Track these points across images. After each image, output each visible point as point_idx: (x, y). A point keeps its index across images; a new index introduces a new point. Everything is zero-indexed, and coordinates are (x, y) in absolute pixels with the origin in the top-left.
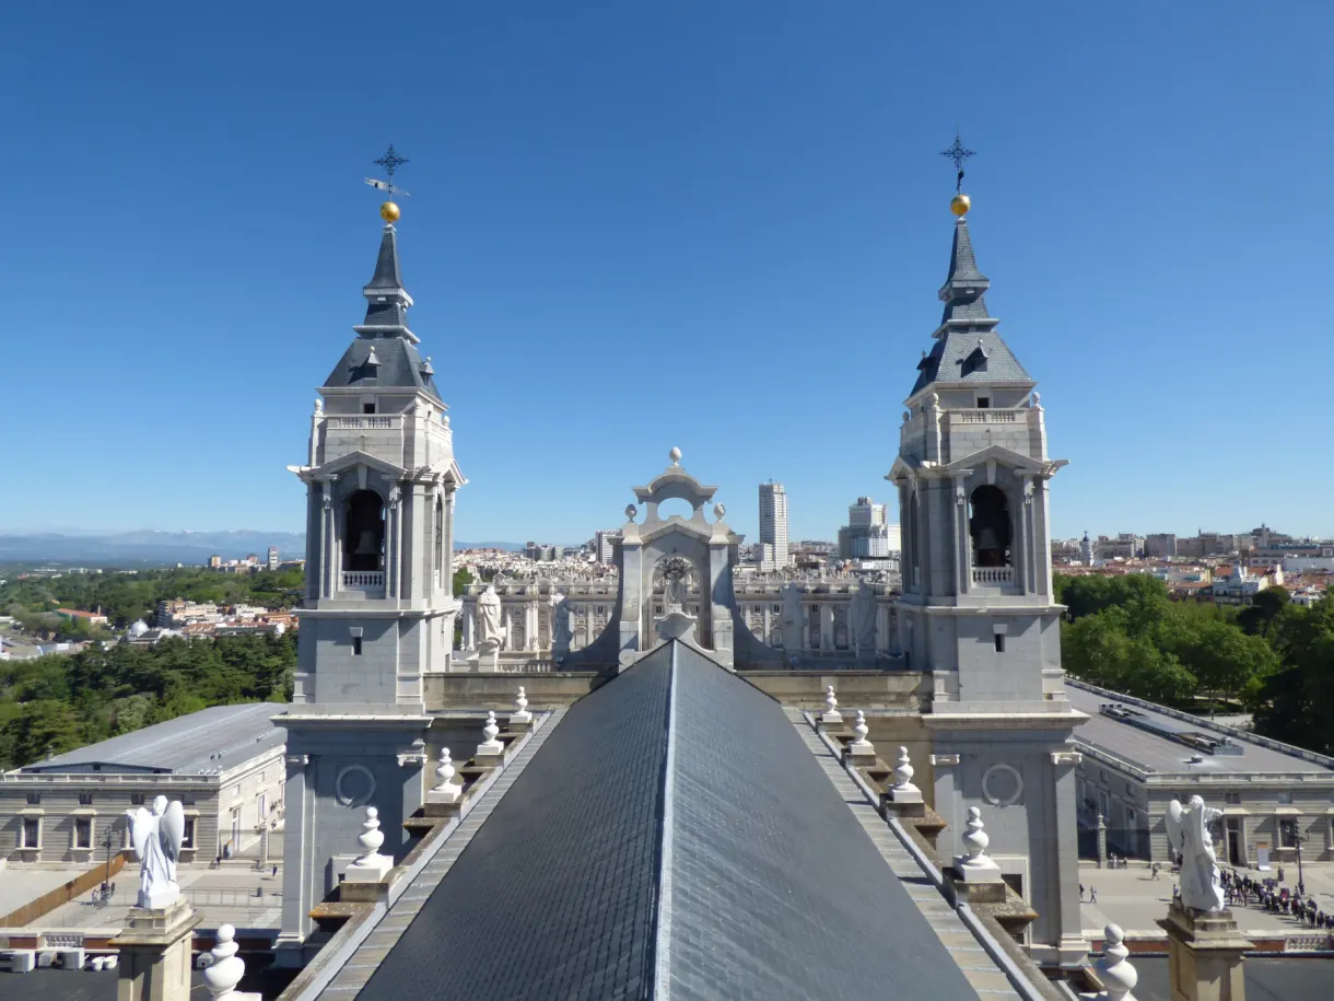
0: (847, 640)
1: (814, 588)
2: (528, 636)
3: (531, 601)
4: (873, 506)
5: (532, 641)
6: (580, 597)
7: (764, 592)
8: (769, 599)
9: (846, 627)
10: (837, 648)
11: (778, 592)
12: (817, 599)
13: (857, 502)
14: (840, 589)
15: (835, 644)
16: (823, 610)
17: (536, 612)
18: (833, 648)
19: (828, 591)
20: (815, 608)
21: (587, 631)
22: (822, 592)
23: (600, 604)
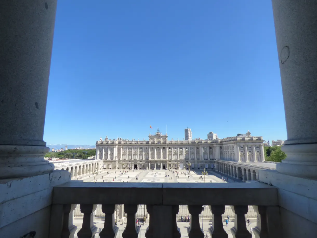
0: (207, 157)
1: (197, 142)
2: (114, 156)
3: (115, 145)
4: (213, 134)
5: (115, 157)
6: (130, 144)
7: (183, 143)
8: (185, 145)
9: (207, 153)
10: (205, 159)
11: (187, 143)
12: (199, 145)
13: (209, 133)
14: (205, 142)
15: (204, 158)
16: (200, 148)
17: (117, 149)
18: (203, 159)
19: (201, 143)
20: (198, 148)
21: (132, 155)
22: (200, 143)
23: (136, 147)
